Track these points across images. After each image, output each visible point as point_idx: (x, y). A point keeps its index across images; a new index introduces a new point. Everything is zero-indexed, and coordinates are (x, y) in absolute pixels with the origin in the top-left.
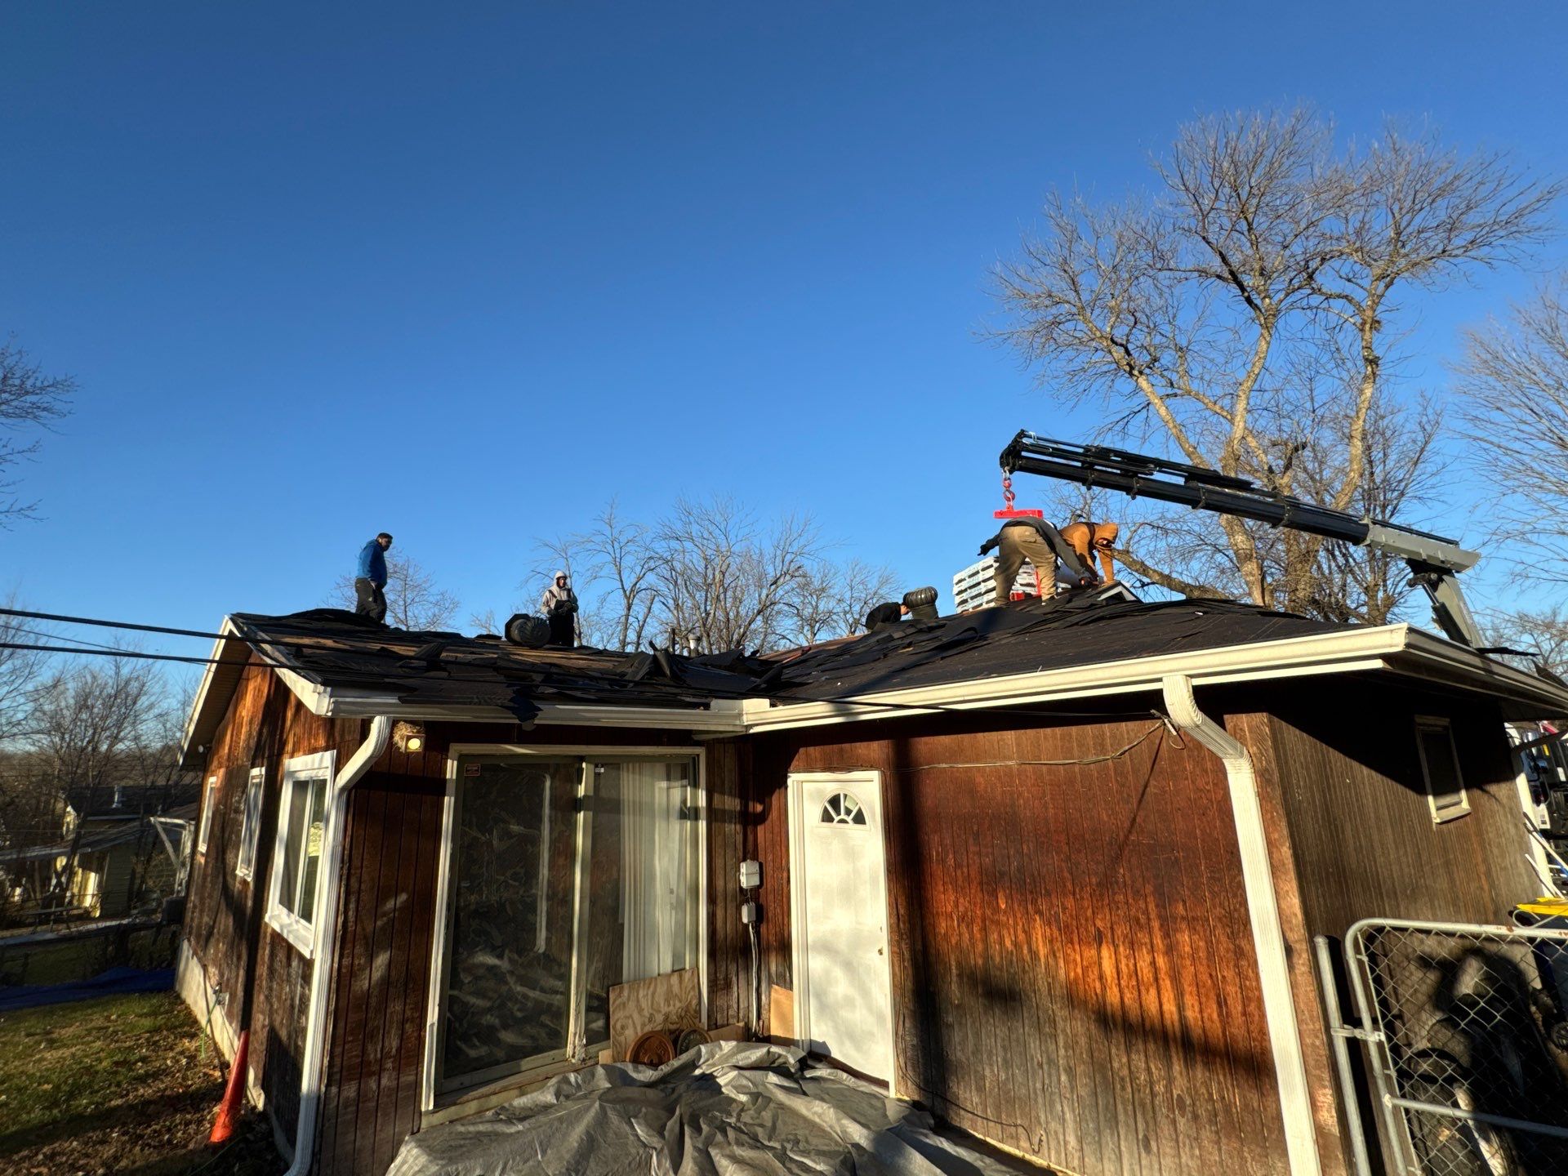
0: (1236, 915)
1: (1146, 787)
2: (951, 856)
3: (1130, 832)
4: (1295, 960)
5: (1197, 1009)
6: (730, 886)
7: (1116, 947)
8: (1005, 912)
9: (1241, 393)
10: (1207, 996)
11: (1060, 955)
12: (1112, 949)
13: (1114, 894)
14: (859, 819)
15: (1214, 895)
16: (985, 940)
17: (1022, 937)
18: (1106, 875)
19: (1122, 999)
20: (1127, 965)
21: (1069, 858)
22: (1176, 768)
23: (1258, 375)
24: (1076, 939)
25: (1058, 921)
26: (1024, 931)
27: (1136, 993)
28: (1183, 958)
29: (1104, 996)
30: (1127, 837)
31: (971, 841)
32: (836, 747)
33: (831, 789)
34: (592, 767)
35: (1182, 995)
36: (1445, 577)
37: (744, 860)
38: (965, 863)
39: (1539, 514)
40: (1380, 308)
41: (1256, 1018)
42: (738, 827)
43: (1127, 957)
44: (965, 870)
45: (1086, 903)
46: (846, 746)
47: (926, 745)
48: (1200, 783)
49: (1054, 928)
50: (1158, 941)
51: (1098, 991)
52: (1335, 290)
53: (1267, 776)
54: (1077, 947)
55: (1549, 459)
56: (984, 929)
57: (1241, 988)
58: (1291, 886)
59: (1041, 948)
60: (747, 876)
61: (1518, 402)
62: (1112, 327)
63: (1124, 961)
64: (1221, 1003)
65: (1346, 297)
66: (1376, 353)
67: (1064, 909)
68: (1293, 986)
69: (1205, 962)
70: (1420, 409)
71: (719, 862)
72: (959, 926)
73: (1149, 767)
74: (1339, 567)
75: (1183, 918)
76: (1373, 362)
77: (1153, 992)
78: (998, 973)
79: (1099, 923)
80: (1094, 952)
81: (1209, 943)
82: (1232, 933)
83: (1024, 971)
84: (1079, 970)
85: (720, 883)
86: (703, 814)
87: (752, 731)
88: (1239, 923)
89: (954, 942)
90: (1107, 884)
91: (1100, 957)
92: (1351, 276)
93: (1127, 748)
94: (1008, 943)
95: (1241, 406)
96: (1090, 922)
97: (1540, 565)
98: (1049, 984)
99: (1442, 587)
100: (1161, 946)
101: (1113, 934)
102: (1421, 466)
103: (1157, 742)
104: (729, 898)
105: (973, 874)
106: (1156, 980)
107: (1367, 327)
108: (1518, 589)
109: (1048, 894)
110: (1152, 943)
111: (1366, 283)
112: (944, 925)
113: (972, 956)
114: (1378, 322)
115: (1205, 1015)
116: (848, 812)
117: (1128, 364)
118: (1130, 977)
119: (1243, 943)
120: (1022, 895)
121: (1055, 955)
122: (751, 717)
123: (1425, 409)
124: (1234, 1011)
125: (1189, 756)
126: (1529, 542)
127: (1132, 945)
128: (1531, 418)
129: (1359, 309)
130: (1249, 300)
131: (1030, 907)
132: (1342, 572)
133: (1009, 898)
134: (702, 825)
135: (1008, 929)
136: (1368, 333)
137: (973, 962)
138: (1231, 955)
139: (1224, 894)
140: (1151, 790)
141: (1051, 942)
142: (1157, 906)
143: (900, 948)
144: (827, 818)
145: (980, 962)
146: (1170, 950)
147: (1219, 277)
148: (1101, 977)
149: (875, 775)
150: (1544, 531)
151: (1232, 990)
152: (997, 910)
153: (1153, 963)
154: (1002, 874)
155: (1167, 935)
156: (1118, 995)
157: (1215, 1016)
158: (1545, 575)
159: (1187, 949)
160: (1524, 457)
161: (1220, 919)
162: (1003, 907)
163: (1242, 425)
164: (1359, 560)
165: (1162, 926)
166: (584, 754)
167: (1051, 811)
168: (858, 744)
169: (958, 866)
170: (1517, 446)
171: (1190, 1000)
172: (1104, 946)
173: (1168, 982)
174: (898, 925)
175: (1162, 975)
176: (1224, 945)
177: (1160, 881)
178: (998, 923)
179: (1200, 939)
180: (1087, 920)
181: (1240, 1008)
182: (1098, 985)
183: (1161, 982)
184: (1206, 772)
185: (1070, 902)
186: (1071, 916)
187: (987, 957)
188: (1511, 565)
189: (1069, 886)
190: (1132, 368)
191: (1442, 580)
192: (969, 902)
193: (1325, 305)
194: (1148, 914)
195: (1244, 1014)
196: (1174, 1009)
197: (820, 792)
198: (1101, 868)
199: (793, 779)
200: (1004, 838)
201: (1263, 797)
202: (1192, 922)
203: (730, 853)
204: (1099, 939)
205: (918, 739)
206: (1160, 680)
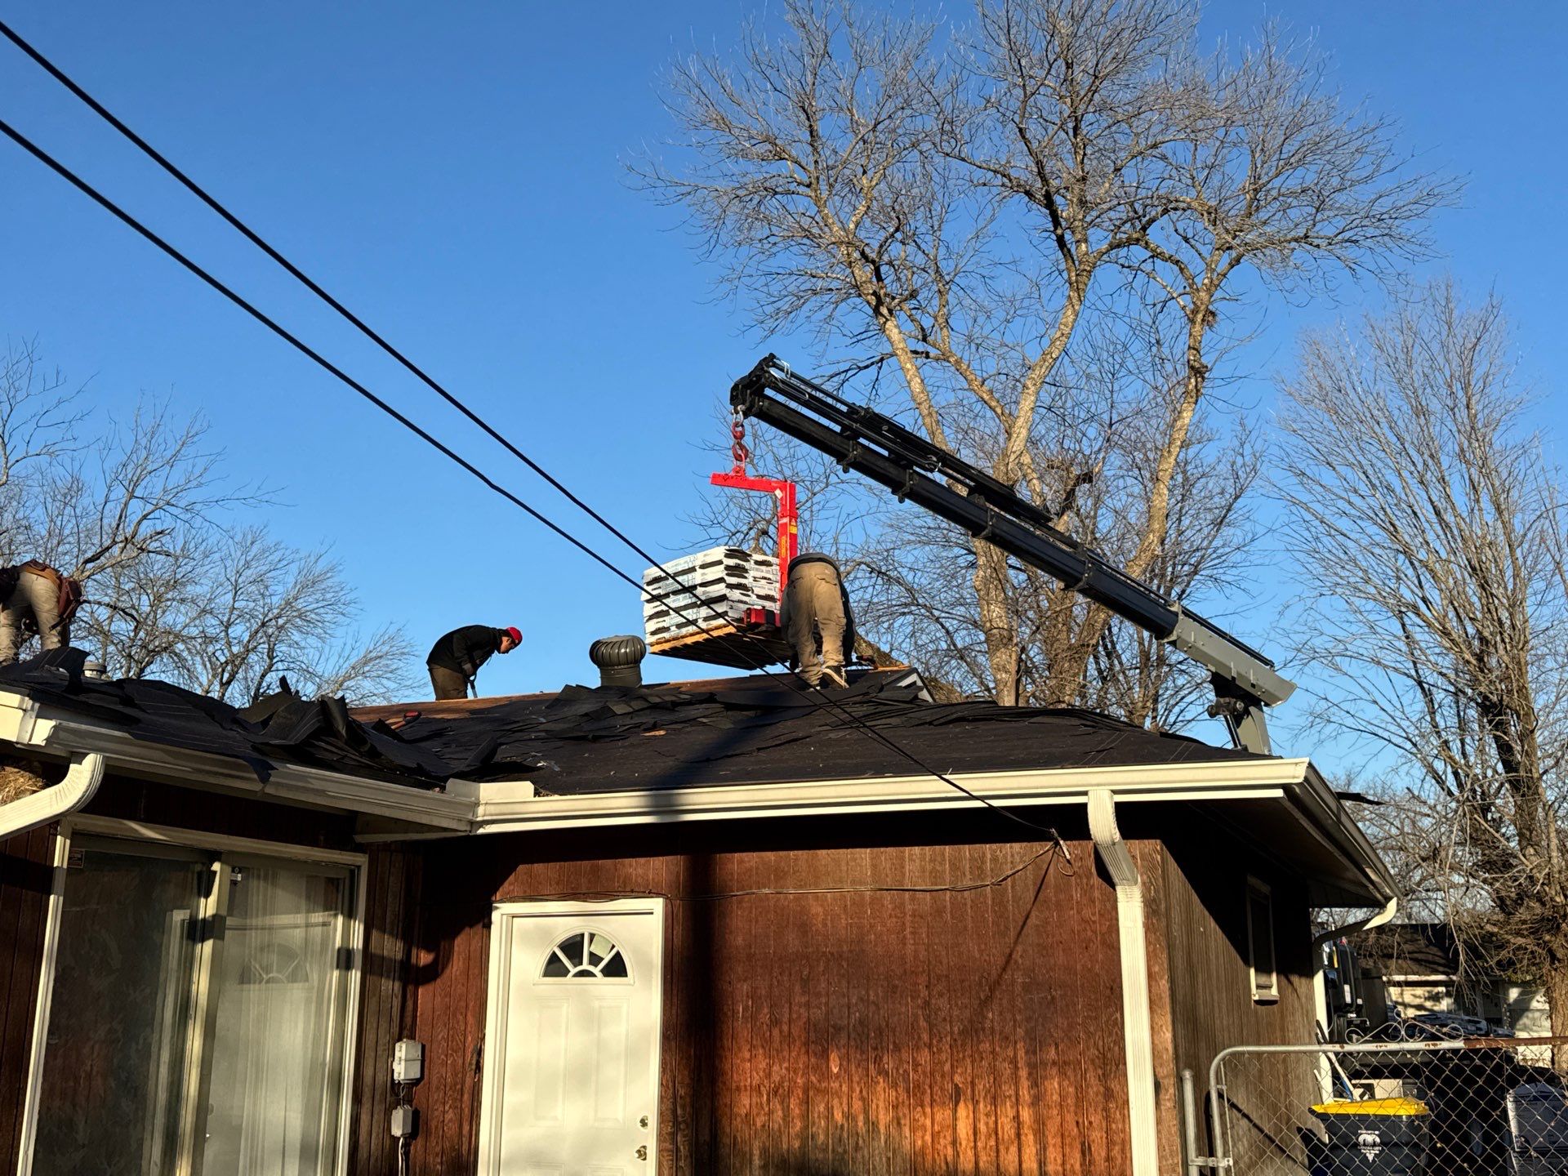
0: (1109, 1056)
1: (1027, 917)
2: (766, 1010)
3: (1004, 969)
4: (1162, 1096)
5: (1059, 1161)
6: (380, 1077)
7: (976, 1103)
8: (838, 1076)
9: (1029, 383)
10: (1071, 1145)
11: (905, 1122)
12: (971, 1107)
13: (979, 1042)
14: (616, 968)
15: (1089, 1035)
16: (805, 1116)
17: (857, 1105)
18: (971, 1021)
19: (977, 1163)
20: (987, 1124)
21: (927, 1003)
22: (1062, 896)
23: (1055, 360)
24: (927, 1099)
25: (907, 1080)
26: (863, 1099)
27: (993, 1154)
28: (1049, 1107)
29: (956, 1164)
30: (1000, 976)
31: (797, 988)
32: (586, 865)
33: (567, 928)
34: (228, 869)
35: (1045, 1149)
36: (1252, 709)
37: (400, 1039)
38: (785, 1019)
39: (1354, 629)
40: (1218, 294)
41: (1119, 1161)
42: (397, 984)
43: (987, 1115)
44: (785, 1028)
45: (944, 1056)
46: (607, 863)
47: (741, 863)
48: (1087, 913)
49: (900, 1090)
50: (1025, 1095)
51: (950, 1159)
52: (1167, 250)
53: (1154, 907)
54: (928, 1110)
55: (1377, 551)
56: (806, 1102)
57: (1107, 1132)
58: (1166, 1020)
59: (881, 1116)
60: (403, 1063)
61: (1352, 460)
62: (857, 225)
63: (983, 1119)
64: (1086, 1150)
65: (1177, 262)
66: (1204, 361)
67: (916, 1065)
68: (1159, 1122)
69: (1072, 1109)
70: (1237, 443)
71: (370, 1037)
72: (768, 1100)
73: (1032, 894)
74: (1100, 672)
75: (1054, 1063)
76: (1198, 372)
77: (1014, 1149)
78: (821, 1156)
79: (957, 1079)
80: (948, 1113)
81: (1079, 1089)
82: (1104, 1074)
83: (857, 1148)
84: (928, 1138)
85: (368, 1072)
86: (358, 960)
87: (481, 831)
88: (1113, 1062)
89: (759, 1124)
90: (973, 1031)
91: (955, 1119)
92: (1190, 235)
93: (1010, 873)
94: (838, 1116)
95: (1027, 403)
96: (948, 1078)
97: (1345, 706)
98: (889, 1159)
99: (1247, 722)
100: (1027, 1097)
101: (973, 1091)
102: (1226, 531)
103: (1045, 867)
104: (377, 1097)
105: (795, 1032)
106: (1018, 1135)
107: (1200, 317)
108: (1315, 738)
109: (897, 1048)
110: (1017, 1095)
111: (1205, 250)
112: (747, 1102)
113: (785, 1139)
114: (1213, 314)
115: (1068, 1167)
116: (595, 959)
117: (875, 293)
118: (988, 1136)
119: (1114, 1085)
120: (862, 1053)
121: (899, 1124)
122: (492, 809)
123: (1242, 445)
124: (1097, 1158)
125: (1077, 884)
126: (1337, 669)
127: (995, 1100)
128: (1363, 489)
129: (1192, 288)
130: (1061, 241)
131: (871, 1067)
132: (1104, 679)
133: (845, 1059)
134: (355, 976)
135: (840, 1098)
136: (1198, 327)
137: (785, 1146)
138: (1100, 1098)
139: (1100, 1033)
140: (1032, 921)
141: (895, 1107)
142: (1027, 1053)
143: (674, 1141)
144: (554, 968)
145: (797, 1144)
146: (1036, 1100)
147: (1028, 193)
148: (954, 1143)
149: (657, 905)
150: (1359, 656)
151: (1097, 1136)
152: (826, 1075)
153: (1017, 1118)
154: (838, 1029)
155: (1035, 1084)
156: (973, 1159)
157: (1077, 1167)
158: (1349, 721)
159: (1055, 1097)
160: (1350, 544)
161: (1093, 1061)
162: (835, 1070)
163: (1024, 433)
164: (1127, 664)
165: (1030, 1074)
166: (223, 848)
167: (910, 949)
168: (627, 861)
169: (775, 1022)
170: (1344, 524)
171: (1053, 1154)
172: (962, 1105)
173: (1031, 1137)
174: (674, 1111)
175: (1026, 1130)
176: (1094, 1088)
177: (1033, 1024)
178: (826, 1092)
179: (1070, 1084)
180: (943, 1076)
181: (1103, 1154)
182: (950, 1151)
183: (1023, 1138)
184: (1094, 902)
185: (924, 1057)
186: (924, 1073)
187: (805, 1136)
188: (1314, 699)
189: (925, 1037)
190: (880, 302)
191: (1249, 713)
192: (788, 1069)
193: (1148, 267)
194: (1016, 1062)
195: (1108, 1159)
196: (1035, 1166)
197: (545, 934)
198: (967, 1013)
199: (501, 912)
200: (844, 984)
201: (1149, 928)
202: (1062, 1066)
203: (384, 1025)
204: (957, 1096)
205: (729, 855)
206: (1085, 793)
